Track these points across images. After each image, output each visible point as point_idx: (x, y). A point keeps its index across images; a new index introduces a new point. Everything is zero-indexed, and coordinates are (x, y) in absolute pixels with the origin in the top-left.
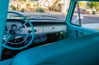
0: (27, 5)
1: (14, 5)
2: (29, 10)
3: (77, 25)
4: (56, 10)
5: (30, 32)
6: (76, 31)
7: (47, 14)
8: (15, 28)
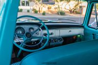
0: (49, 8)
1: (35, 8)
2: (50, 13)
3: (94, 28)
4: (77, 13)
5: (45, 35)
6: (93, 34)
7: (68, 16)
8: (32, 30)
